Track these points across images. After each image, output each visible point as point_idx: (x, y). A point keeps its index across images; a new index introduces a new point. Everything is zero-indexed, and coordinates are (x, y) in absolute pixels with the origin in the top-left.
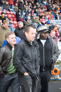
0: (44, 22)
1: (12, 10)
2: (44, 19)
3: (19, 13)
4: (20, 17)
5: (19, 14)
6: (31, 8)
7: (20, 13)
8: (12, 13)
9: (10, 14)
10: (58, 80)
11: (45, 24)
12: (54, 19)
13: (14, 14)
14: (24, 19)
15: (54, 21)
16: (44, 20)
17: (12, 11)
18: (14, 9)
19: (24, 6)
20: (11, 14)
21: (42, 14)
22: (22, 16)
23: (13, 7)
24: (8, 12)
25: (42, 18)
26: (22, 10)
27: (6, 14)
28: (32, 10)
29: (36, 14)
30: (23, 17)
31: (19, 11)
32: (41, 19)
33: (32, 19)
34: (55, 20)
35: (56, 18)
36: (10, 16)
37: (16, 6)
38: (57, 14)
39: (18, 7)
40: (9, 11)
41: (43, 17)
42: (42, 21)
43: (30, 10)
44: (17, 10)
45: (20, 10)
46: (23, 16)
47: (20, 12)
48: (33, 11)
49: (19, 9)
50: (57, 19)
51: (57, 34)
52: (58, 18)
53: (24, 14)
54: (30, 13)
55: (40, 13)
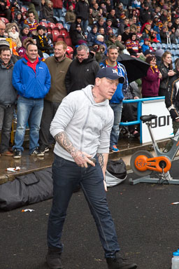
0: (136, 48)
1: (62, 19)
2: (135, 41)
3: (77, 27)
4: (79, 36)
5: (78, 29)
6: (104, 15)
7: (81, 27)
8: (60, 26)
9: (57, 29)
10: (168, 184)
12: (159, 41)
13: (66, 30)
14: (89, 40)
15: (159, 45)
16: (135, 43)
17: (62, 22)
18: (65, 17)
19: (89, 11)
20: (59, 30)
21: (131, 30)
22: (84, 34)
23: (65, 14)
24: (52, 25)
25: (131, 40)
26: (84, 20)
27: (49, 29)
28: (107, 21)
29: (117, 29)
30: (86, 36)
31: (77, 23)
32: (129, 42)
33: (109, 42)
35: (164, 39)
36: (56, 33)
37: (70, 11)
38: (166, 30)
39: (75, 13)
40: (55, 22)
41: (134, 37)
42: (130, 46)
43: (103, 20)
44: (74, 21)
45: (79, 20)
46: (86, 33)
47: (79, 26)
48: (110, 23)
49: (78, 18)
50: (166, 43)
51: (158, 74)
52: (169, 39)
53: (89, 29)
54: (103, 26)
55: (126, 27)
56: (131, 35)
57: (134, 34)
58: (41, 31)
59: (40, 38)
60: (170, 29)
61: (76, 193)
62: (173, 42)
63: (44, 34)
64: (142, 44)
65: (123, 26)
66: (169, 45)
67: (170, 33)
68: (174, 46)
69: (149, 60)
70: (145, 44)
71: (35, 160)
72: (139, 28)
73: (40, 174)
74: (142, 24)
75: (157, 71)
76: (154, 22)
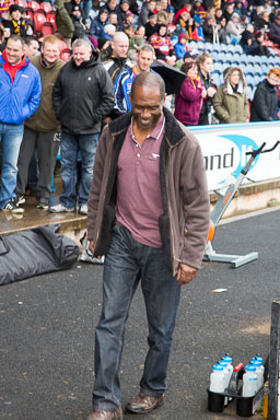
0: (164, 49)
2: (164, 36)
3: (74, 10)
4: (76, 24)
5: (75, 13)
7: (80, 10)
8: (47, 8)
9: (42, 11)
10: (209, 261)
11: (168, 57)
12: (201, 38)
14: (93, 32)
15: (201, 45)
16: (164, 40)
20: (45, 14)
21: (158, 20)
22: (84, 22)
24: (35, 6)
25: (159, 35)
27: (29, 10)
29: (137, 17)
30: (88, 25)
31: (74, 3)
32: (154, 38)
34: (204, 42)
35: (208, 36)
36: (41, 19)
38: (212, 22)
41: (163, 31)
42: (157, 44)
43: (116, 1)
44: (69, 0)
46: (88, 21)
47: (77, 8)
50: (212, 42)
52: (216, 36)
53: (93, 14)
54: (114, 11)
55: (151, 14)
56: (158, 27)
57: (163, 25)
58: (17, 15)
59: (15, 25)
60: (218, 20)
61: (67, 272)
62: (222, 40)
63: (21, 19)
64: (174, 42)
65: (147, 12)
66: (217, 46)
67: (219, 27)
68: (223, 47)
69: (186, 67)
70: (179, 43)
71: (9, 218)
72: (171, 16)
73: (11, 239)
74: (176, 11)
75: (199, 86)
76: (194, 8)
